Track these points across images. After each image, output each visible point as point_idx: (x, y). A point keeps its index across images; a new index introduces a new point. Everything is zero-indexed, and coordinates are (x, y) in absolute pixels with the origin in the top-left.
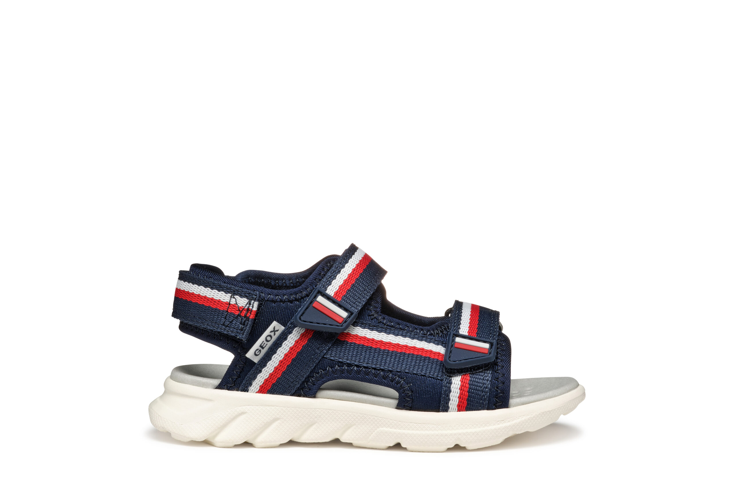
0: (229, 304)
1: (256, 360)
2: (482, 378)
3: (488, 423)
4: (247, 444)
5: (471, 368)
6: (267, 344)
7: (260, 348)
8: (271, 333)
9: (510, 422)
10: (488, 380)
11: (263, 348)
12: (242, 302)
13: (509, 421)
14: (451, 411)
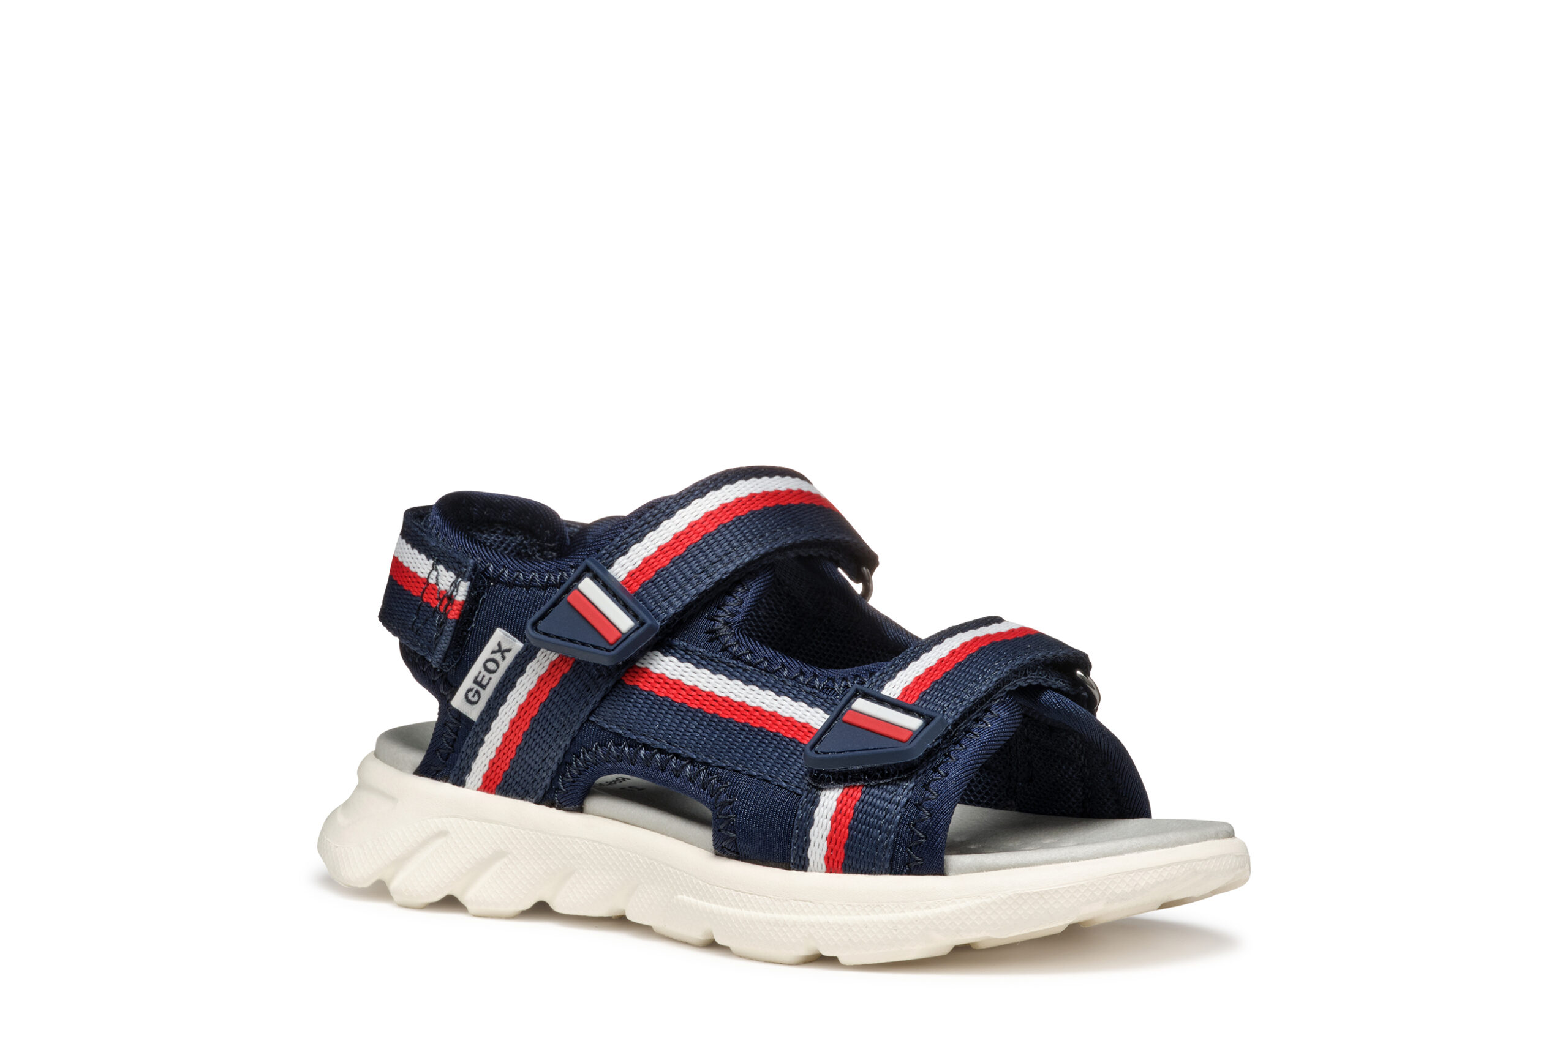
0: (427, 583)
1: (473, 713)
2: (888, 796)
3: (878, 906)
4: (450, 903)
5: (863, 772)
6: (490, 679)
7: (476, 687)
8: (494, 654)
9: (930, 908)
10: (898, 804)
11: (484, 687)
12: (445, 579)
13: (928, 907)
14: (813, 869)
